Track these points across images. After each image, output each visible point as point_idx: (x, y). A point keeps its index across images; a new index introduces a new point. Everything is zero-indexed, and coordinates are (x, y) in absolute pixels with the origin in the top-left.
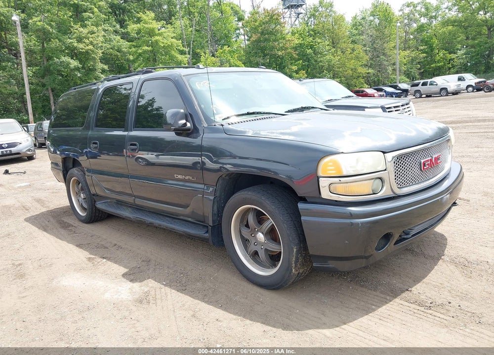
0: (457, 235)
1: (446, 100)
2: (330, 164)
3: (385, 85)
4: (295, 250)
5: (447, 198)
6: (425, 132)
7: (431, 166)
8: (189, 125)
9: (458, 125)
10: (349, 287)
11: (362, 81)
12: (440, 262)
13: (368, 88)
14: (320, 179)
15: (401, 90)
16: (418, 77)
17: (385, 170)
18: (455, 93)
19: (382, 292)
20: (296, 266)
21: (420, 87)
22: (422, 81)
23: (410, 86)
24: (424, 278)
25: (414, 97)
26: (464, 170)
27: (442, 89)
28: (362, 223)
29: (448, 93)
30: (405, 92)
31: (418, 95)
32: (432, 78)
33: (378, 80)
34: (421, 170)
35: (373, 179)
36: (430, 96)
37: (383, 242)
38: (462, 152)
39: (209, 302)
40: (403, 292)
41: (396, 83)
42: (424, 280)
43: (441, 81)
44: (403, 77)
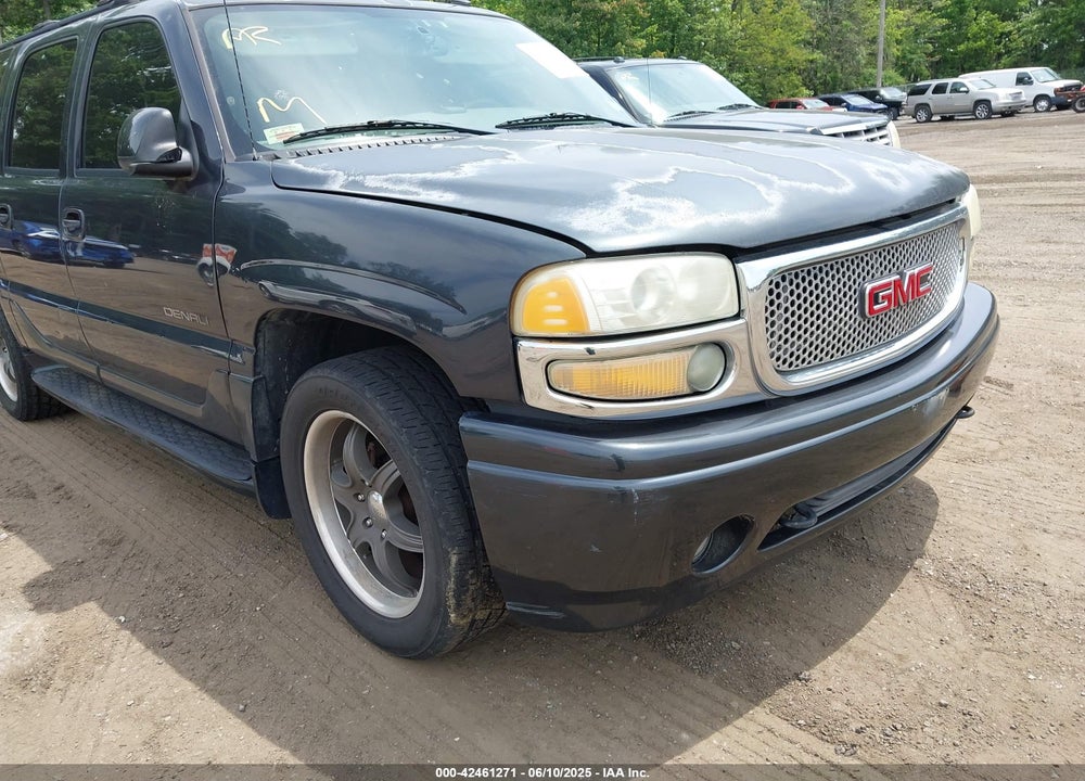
0: (966, 490)
1: (985, 128)
2: (553, 295)
3: (848, 90)
4: (454, 559)
5: (939, 401)
6: (887, 183)
7: (897, 303)
8: (186, 156)
9: (1006, 186)
10: (630, 657)
11: (796, 79)
12: (909, 578)
13: (809, 96)
14: (523, 344)
15: (885, 103)
16: (926, 72)
17: (737, 316)
18: (1009, 113)
19: (719, 682)
20: (458, 605)
21: (928, 97)
22: (934, 83)
23: (905, 94)
24: (853, 634)
25: (915, 120)
26: (1000, 310)
27: (978, 103)
28: (643, 493)
29: (991, 113)
30: (893, 108)
31: (923, 115)
32: (957, 77)
33: (834, 79)
34: (863, 314)
35: (692, 346)
36: (951, 119)
37: (724, 541)
38: (1007, 254)
39: (216, 693)
40: (782, 682)
41: (874, 86)
42: (853, 642)
43: (976, 83)
44: (892, 73)
